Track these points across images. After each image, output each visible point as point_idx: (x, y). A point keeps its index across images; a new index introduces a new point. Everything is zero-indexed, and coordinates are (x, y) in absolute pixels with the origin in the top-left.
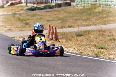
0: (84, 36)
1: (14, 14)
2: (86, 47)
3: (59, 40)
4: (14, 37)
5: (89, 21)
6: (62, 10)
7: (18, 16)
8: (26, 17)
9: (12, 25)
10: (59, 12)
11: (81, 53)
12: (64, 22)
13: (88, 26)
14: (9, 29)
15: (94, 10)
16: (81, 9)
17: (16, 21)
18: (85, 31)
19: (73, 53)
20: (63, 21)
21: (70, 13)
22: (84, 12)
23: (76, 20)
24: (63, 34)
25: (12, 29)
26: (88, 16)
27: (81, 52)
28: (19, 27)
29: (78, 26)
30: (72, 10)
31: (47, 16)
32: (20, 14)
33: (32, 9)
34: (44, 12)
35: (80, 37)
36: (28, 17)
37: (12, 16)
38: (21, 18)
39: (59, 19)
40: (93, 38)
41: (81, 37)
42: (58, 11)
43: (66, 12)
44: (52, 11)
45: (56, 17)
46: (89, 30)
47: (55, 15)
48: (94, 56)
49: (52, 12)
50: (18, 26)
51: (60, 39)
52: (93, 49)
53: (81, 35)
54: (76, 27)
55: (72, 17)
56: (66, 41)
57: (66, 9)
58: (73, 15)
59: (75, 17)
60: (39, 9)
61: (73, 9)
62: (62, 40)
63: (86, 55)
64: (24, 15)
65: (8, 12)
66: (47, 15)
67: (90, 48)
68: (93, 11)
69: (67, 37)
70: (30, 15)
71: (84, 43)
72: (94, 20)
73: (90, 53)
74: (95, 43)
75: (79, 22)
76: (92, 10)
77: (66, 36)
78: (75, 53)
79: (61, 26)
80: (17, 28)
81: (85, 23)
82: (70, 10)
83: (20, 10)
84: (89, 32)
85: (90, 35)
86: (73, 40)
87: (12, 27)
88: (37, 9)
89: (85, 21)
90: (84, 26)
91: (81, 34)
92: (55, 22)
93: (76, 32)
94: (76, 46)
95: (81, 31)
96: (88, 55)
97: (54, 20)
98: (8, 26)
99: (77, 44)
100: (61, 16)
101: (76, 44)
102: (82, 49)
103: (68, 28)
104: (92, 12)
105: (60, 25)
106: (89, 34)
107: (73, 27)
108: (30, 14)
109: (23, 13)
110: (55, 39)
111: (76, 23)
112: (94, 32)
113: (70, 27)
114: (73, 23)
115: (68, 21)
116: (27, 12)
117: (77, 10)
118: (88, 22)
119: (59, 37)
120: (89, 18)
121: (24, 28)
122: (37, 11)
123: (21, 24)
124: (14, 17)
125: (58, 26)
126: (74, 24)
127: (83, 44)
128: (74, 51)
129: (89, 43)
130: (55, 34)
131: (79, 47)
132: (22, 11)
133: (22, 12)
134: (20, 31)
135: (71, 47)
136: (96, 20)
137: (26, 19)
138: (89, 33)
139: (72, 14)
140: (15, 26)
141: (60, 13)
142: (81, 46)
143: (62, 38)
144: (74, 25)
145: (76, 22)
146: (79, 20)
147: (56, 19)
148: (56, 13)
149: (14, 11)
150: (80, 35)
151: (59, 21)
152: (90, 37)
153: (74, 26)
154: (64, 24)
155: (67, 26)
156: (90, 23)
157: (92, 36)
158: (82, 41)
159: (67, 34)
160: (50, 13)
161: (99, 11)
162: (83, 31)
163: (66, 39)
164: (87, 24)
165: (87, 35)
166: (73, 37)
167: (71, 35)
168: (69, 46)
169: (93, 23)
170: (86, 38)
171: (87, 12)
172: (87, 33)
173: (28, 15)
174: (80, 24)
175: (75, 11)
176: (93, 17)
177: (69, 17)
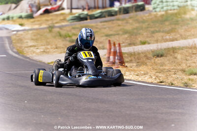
0: (166, 56)
1: (51, 28)
2: (170, 73)
3: (126, 64)
4: (52, 62)
5: (174, 34)
6: (130, 18)
7: (57, 30)
8: (70, 31)
9: (48, 44)
10: (125, 21)
11: (161, 82)
13: (173, 40)
14: (44, 51)
15: (183, 16)
16: (162, 16)
17: (55, 37)
18: (168, 49)
19: (148, 83)
20: (132, 35)
21: (143, 22)
22: (166, 20)
23: (153, 32)
24: (131, 54)
25: (48, 50)
26: (173, 26)
27: (161, 80)
29: (157, 41)
31: (105, 28)
32: (61, 27)
33: (80, 19)
34: (101, 22)
35: (159, 59)
36: (73, 31)
37: (48, 31)
38: (63, 32)
39: (125, 32)
40: (181, 58)
41: (162, 58)
42: (123, 20)
43: (137, 21)
44: (113, 20)
45: (121, 29)
46: (174, 46)
47: (119, 25)
48: (182, 86)
49: (114, 22)
50: (58, 45)
51: (127, 62)
52: (180, 75)
53: (162, 56)
54: (154, 43)
55: (148, 28)
56: (137, 65)
57: (137, 15)
58: (148, 25)
59: (151, 28)
60: (93, 17)
61: (148, 16)
62: (131, 64)
63: (169, 85)
64: (68, 28)
65: (40, 24)
66: (105, 26)
67: (175, 74)
68: (181, 18)
69: (138, 59)
71: (167, 68)
72: (182, 31)
73: (175, 82)
74: (184, 66)
75: (159, 36)
76: (179, 16)
77: (136, 57)
78: (152, 83)
79: (129, 42)
80: (56, 48)
81: (168, 37)
82: (144, 18)
83: (61, 20)
84: (174, 50)
85: (176, 55)
86: (148, 63)
88: (88, 18)
89: (168, 33)
90: (166, 41)
91: (161, 53)
92: (119, 38)
93: (153, 51)
95: (161, 49)
96: (172, 84)
97: (118, 34)
99: (156, 70)
100: (128, 27)
101: (153, 69)
102: (162, 76)
103: (141, 45)
106: (173, 52)
107: (149, 43)
108: (77, 26)
110: (120, 62)
111: (153, 37)
112: (182, 49)
113: (144, 43)
114: (148, 37)
115: (140, 34)
116: (72, 23)
117: (156, 16)
118: (173, 34)
119: (126, 60)
120: (175, 29)
122: (89, 21)
123: (64, 42)
125: (124, 43)
126: (150, 39)
127: (164, 69)
128: (150, 80)
129: (175, 68)
130: (118, 54)
131: (157, 74)
132: (63, 22)
133: (63, 24)
134: (61, 53)
135: (145, 74)
136: (186, 30)
137: (70, 34)
139: (146, 24)
141: (127, 23)
142: (161, 71)
143: (131, 61)
145: (153, 35)
146: (159, 31)
147: (121, 33)
148: (120, 22)
149: (50, 22)
150: (159, 55)
151: (126, 36)
152: (176, 58)
153: (150, 42)
154: (134, 39)
155: (138, 43)
156: (176, 37)
157: (179, 56)
158: (162, 64)
159: (139, 54)
160: (110, 23)
162: (165, 49)
163: (138, 62)
164: (171, 37)
165: (171, 55)
166: (148, 58)
167: (146, 56)
168: (142, 72)
169: (181, 35)
170: (169, 60)
171: (172, 19)
172: (171, 52)
173: (74, 28)
174: (160, 38)
175: (152, 19)
176: (181, 26)
177: (142, 28)
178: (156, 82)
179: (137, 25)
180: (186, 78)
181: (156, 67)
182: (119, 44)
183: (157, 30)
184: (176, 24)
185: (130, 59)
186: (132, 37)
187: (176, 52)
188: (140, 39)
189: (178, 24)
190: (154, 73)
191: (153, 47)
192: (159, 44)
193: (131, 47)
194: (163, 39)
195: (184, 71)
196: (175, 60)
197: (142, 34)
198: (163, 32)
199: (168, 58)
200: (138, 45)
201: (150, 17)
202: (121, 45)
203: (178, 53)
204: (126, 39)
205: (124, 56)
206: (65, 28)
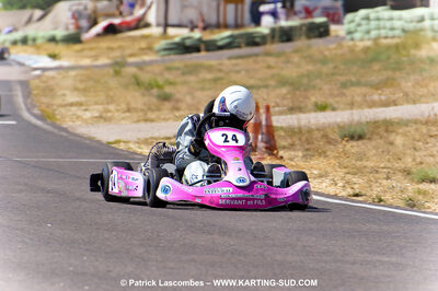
0: (370, 139)
1: (118, 66)
2: (377, 176)
3: (281, 153)
4: (117, 142)
5: (391, 90)
6: (296, 51)
7: (132, 70)
8: (161, 74)
9: (110, 100)
10: (283, 59)
11: (357, 195)
12: (299, 93)
13: (386, 104)
14: (101, 117)
15: (413, 51)
16: (366, 50)
17: (126, 87)
18: (376, 124)
19: (328, 196)
20: (298, 89)
21: (324, 61)
22: (375, 60)
23: (344, 85)
24: (292, 132)
25: (109, 114)
26: (390, 73)
27: (357, 191)
28: (135, 110)
29: (352, 105)
30: (334, 52)
31: (238, 72)
32: (140, 66)
33: (185, 48)
34: (230, 58)
35: (354, 143)
36: (168, 76)
37: (111, 71)
38: (145, 77)
39: (283, 82)
40: (404, 145)
41: (360, 142)
42: (279, 55)
43: (310, 59)
44: (257, 55)
45: (273, 76)
46: (388, 118)
47: (269, 67)
48: (402, 204)
49: (260, 58)
50: (133, 105)
51: (284, 148)
52: (399, 182)
53: (360, 137)
54: (343, 110)
55: (333, 74)
56: (304, 156)
57: (309, 47)
58: (335, 67)
59: (341, 75)
60: (212, 47)
61: (335, 49)
62: (292, 153)
63: (373, 203)
64: (156, 69)
65: (96, 57)
66: (238, 68)
67: (388, 178)
68: (408, 56)
69: (308, 142)
70: (178, 69)
71: (370, 164)
72: (410, 84)
73: (387, 197)
74: (408, 162)
75: (356, 93)
76: (404, 53)
77: (304, 138)
78: (335, 196)
79: (290, 105)
80: (129, 110)
81: (376, 97)
82: (327, 53)
83: (142, 49)
84: (388, 126)
85: (392, 137)
86: (329, 153)
87: (112, 107)
88: (202, 47)
89: (377, 89)
90: (372, 105)
91: (359, 131)
92: (268, 94)
93: (341, 127)
94: (341, 172)
95: (360, 123)
96: (381, 200)
97: (266, 87)
98: (96, 103)
99: (345, 168)
100: (290, 72)
101: (341, 166)
102: (359, 183)
103: (315, 111)
104: (405, 59)
105: (285, 102)
106: (387, 131)
107: (334, 109)
108: (177, 64)
109: (151, 63)
110: (266, 148)
111: (344, 94)
112: (407, 126)
113: (322, 108)
114: (332, 95)
115: (314, 87)
116: (166, 58)
117: (352, 50)
118: (387, 91)
119: (280, 142)
120: (394, 79)
121: (153, 111)
122: (203, 54)
123: (146, 99)
124: (117, 73)
125: (278, 105)
126: (337, 99)
127: (365, 167)
128: (332, 190)
129: (389, 165)
130: (264, 130)
131: (349, 177)
132: (146, 54)
133: (147, 58)
134: (138, 121)
135: (320, 176)
136: (418, 84)
137: (160, 81)
138: (390, 128)
139: (331, 65)
140: (124, 106)
141: (288, 62)
142: (358, 171)
143: (292, 147)
144: (337, 102)
145: (345, 91)
146: (358, 84)
147: (272, 83)
148: (271, 60)
149: (117, 54)
150: (355, 136)
151: (284, 90)
152: (392, 144)
153: (336, 106)
154: (301, 99)
155: (310, 106)
156: (393, 98)
157: (399, 140)
158: (361, 156)
159: (310, 131)
160: (251, 60)
161: (431, 54)
162: (367, 123)
163: (307, 150)
164: (383, 98)
165: (381, 137)
166: (330, 142)
167: (325, 136)
168: (316, 172)
169: (406, 95)
170: (376, 148)
171: (389, 58)
172: (381, 131)
173: (169, 69)
174: (358, 99)
175: (342, 55)
176: (408, 74)
177: (319, 75)
178: (344, 194)
179: (310, 67)
180: (411, 188)
181: (346, 161)
182: (268, 108)
183: (354, 79)
184: (394, 70)
185: (290, 141)
186: (297, 93)
187: (392, 131)
189: (400, 69)
190: (341, 174)
191: (342, 117)
192: (354, 111)
193: (294, 116)
194: (366, 101)
195: (407, 173)
196: (391, 148)
197: (320, 89)
198: (365, 85)
199: (374, 143)
200: (310, 111)
201: (340, 52)
202: (271, 110)
203: (397, 134)
204: (284, 98)
205: (276, 134)
206: (149, 68)
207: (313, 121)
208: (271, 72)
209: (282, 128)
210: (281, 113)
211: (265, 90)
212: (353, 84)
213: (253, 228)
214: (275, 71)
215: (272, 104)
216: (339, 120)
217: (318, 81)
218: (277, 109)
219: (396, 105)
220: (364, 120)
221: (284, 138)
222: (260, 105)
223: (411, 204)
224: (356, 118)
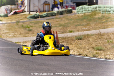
0: (83, 39)
1: (18, 22)
2: (85, 49)
4: (18, 42)
5: (89, 26)
6: (64, 17)
7: (21, 23)
8: (29, 24)
11: (80, 54)
13: (87, 30)
14: (13, 36)
15: (94, 16)
16: (82, 16)
17: (20, 28)
18: (85, 36)
20: (64, 27)
21: (71, 19)
22: (84, 19)
23: (76, 26)
24: (63, 38)
26: (88, 22)
27: (80, 53)
29: (78, 31)
30: (74, 17)
32: (23, 22)
33: (35, 17)
34: (47, 20)
35: (79, 41)
36: (31, 25)
37: (16, 24)
38: (25, 25)
39: (61, 25)
41: (81, 41)
42: (59, 18)
43: (68, 19)
44: (54, 18)
45: (58, 24)
46: (88, 34)
47: (57, 21)
48: (92, 56)
49: (54, 19)
51: (61, 42)
52: (91, 50)
53: (81, 39)
54: (76, 32)
55: (73, 23)
57: (67, 16)
58: (74, 21)
59: (76, 23)
60: (42, 17)
62: (63, 44)
63: (85, 56)
64: (27, 23)
65: (12, 20)
67: (88, 50)
69: (67, 41)
70: (33, 23)
71: (84, 46)
72: (93, 25)
73: (88, 55)
74: (93, 45)
75: (79, 28)
76: (92, 17)
78: (75, 55)
79: (63, 31)
80: (21, 34)
81: (85, 28)
82: (72, 17)
84: (88, 36)
86: (73, 43)
88: (39, 17)
89: (85, 26)
90: (84, 30)
92: (57, 29)
93: (76, 37)
94: (76, 48)
95: (81, 35)
96: (86, 55)
98: (12, 32)
99: (77, 47)
100: (62, 23)
101: (76, 47)
102: (81, 51)
103: (69, 33)
104: (92, 18)
105: (61, 31)
106: (88, 37)
107: (74, 32)
108: (33, 22)
109: (26, 21)
111: (76, 28)
112: (93, 36)
113: (71, 32)
114: (73, 28)
115: (69, 26)
116: (30, 20)
117: (78, 16)
118: (88, 27)
120: (89, 24)
121: (27, 34)
122: (40, 18)
123: (25, 31)
125: (59, 31)
127: (82, 47)
128: (74, 53)
129: (88, 46)
130: (56, 38)
131: (78, 50)
132: (25, 19)
134: (23, 37)
135: (71, 50)
136: (95, 25)
137: (29, 26)
138: (89, 36)
139: (73, 21)
140: (19, 33)
141: (62, 20)
142: (80, 48)
144: (75, 30)
145: (76, 27)
146: (80, 25)
147: (58, 25)
148: (57, 20)
149: (17, 19)
150: (79, 39)
151: (61, 27)
152: (89, 40)
153: (74, 31)
155: (68, 31)
157: (91, 40)
158: (81, 44)
159: (68, 38)
160: (52, 20)
161: (99, 17)
162: (83, 35)
163: (67, 43)
165: (86, 39)
166: (73, 41)
167: (72, 39)
169: (93, 27)
170: (85, 42)
171: (88, 18)
172: (86, 37)
173: (31, 23)
174: (80, 29)
175: (76, 18)
176: (93, 22)
177: (70, 23)
178: (77, 54)
179: (68, 21)
180: (94, 52)
181: (77, 46)
182: (57, 32)
183: (79, 24)
184: (89, 21)
185: (62, 41)
186: (64, 28)
187: (89, 37)
188: (69, 29)
189: (91, 21)
190: (76, 49)
191: (76, 34)
193: (63, 34)
194: (82, 30)
195: (93, 48)
196: (89, 42)
197: (70, 27)
198: (82, 25)
199: (84, 40)
200: (68, 33)
201: (75, 17)
202: (58, 33)
203: (90, 38)
204: (61, 29)
205: (59, 39)
206: (26, 23)
207: (69, 35)
208: (57, 23)
209: (60, 37)
210: (60, 33)
211: (56, 28)
212: (79, 25)
213: (54, 64)
214: (58, 22)
215: (58, 31)
216: (75, 35)
217: (70, 25)
218: (59, 32)
219: (90, 30)
220: (82, 34)
221: (61, 40)
222: (55, 31)
223: (94, 56)
224: (80, 34)
